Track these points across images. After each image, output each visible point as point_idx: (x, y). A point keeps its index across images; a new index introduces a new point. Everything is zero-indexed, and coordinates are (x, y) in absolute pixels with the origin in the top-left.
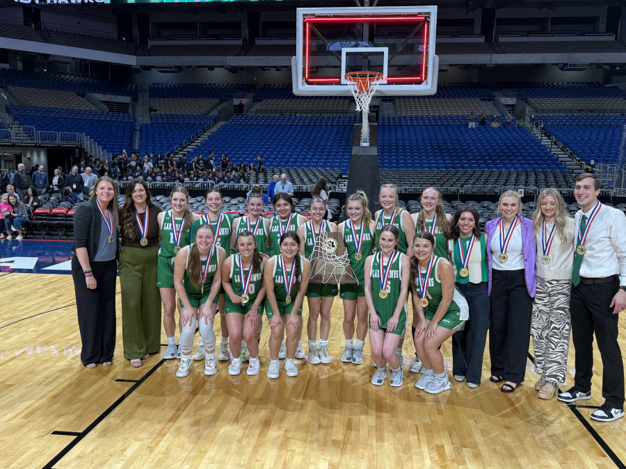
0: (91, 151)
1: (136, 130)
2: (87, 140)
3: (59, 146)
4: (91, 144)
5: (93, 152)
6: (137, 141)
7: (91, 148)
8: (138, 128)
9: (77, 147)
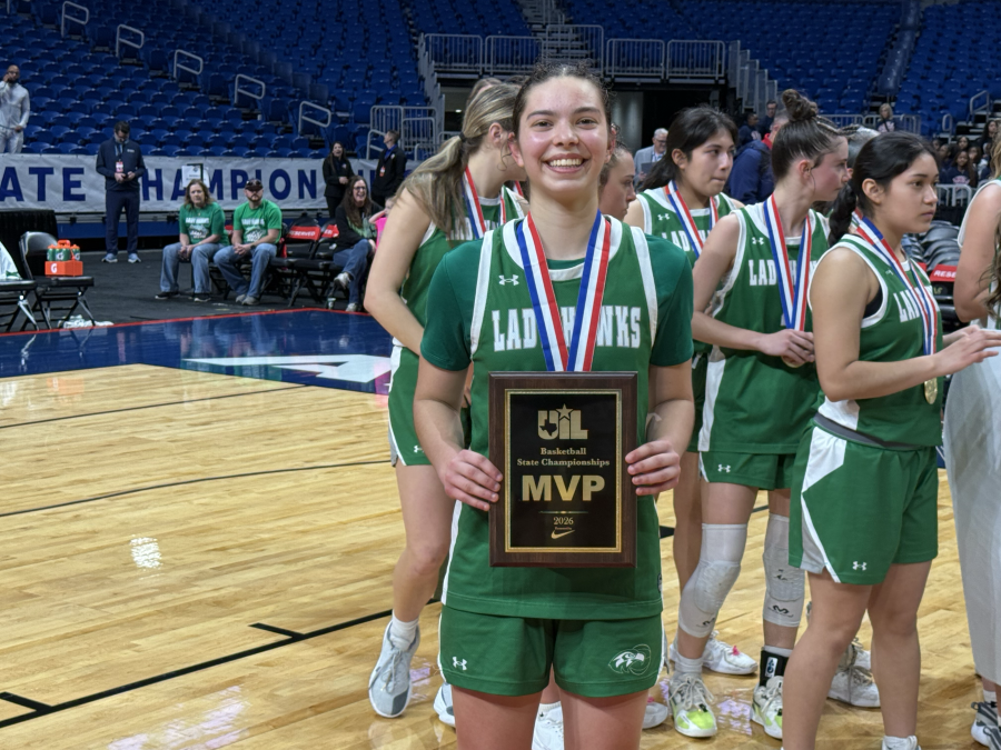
0: (751, 97)
1: (905, 28)
2: (743, 65)
3: (665, 83)
4: (752, 74)
5: (757, 100)
6: (898, 62)
7: (752, 86)
8: (910, 20)
9: (717, 86)
